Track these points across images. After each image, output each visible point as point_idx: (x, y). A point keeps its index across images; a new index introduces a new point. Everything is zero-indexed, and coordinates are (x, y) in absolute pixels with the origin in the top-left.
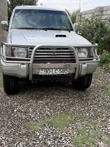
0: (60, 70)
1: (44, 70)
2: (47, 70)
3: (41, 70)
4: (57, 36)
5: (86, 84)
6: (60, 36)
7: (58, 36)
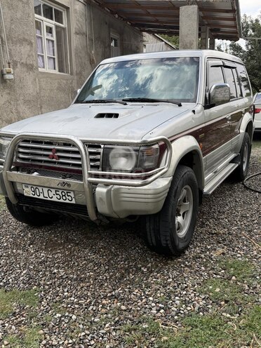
0: (57, 193)
1: (30, 187)
2: (35, 187)
3: (25, 186)
4: (101, 116)
5: (154, 241)
6: (110, 116)
7: (103, 117)
